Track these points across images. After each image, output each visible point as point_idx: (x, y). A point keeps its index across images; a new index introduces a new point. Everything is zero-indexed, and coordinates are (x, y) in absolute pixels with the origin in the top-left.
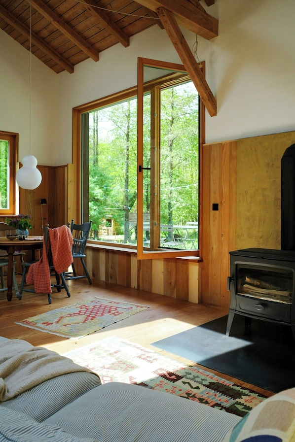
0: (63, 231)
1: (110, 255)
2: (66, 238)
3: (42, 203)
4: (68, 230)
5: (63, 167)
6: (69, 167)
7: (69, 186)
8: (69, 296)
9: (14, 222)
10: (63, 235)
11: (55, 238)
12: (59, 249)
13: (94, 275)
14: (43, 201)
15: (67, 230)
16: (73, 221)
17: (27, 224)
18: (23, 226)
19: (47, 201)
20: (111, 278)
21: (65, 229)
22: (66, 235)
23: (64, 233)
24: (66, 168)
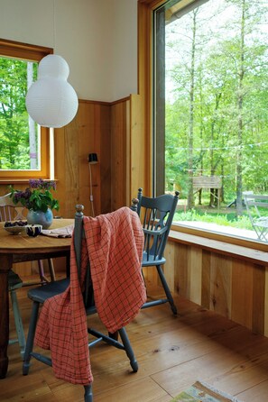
0: (122, 223)
1: (213, 259)
2: (130, 241)
3: (90, 161)
4: (133, 219)
5: (124, 101)
6: (133, 99)
7: (133, 131)
8: (135, 371)
9: (22, 196)
10: (120, 234)
11: (99, 242)
12: (110, 268)
13: (177, 289)
14: (93, 157)
15: (130, 220)
16: (140, 190)
17: (49, 199)
18: (38, 203)
19: (98, 156)
20: (214, 303)
21: (126, 218)
22: (128, 235)
23: (122, 228)
24: (128, 102)
